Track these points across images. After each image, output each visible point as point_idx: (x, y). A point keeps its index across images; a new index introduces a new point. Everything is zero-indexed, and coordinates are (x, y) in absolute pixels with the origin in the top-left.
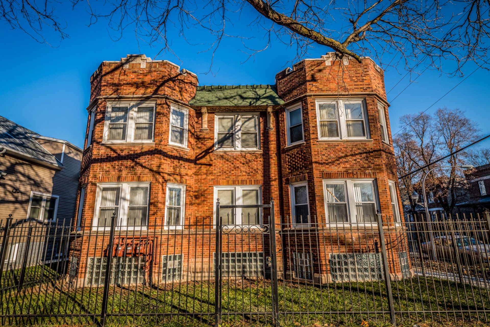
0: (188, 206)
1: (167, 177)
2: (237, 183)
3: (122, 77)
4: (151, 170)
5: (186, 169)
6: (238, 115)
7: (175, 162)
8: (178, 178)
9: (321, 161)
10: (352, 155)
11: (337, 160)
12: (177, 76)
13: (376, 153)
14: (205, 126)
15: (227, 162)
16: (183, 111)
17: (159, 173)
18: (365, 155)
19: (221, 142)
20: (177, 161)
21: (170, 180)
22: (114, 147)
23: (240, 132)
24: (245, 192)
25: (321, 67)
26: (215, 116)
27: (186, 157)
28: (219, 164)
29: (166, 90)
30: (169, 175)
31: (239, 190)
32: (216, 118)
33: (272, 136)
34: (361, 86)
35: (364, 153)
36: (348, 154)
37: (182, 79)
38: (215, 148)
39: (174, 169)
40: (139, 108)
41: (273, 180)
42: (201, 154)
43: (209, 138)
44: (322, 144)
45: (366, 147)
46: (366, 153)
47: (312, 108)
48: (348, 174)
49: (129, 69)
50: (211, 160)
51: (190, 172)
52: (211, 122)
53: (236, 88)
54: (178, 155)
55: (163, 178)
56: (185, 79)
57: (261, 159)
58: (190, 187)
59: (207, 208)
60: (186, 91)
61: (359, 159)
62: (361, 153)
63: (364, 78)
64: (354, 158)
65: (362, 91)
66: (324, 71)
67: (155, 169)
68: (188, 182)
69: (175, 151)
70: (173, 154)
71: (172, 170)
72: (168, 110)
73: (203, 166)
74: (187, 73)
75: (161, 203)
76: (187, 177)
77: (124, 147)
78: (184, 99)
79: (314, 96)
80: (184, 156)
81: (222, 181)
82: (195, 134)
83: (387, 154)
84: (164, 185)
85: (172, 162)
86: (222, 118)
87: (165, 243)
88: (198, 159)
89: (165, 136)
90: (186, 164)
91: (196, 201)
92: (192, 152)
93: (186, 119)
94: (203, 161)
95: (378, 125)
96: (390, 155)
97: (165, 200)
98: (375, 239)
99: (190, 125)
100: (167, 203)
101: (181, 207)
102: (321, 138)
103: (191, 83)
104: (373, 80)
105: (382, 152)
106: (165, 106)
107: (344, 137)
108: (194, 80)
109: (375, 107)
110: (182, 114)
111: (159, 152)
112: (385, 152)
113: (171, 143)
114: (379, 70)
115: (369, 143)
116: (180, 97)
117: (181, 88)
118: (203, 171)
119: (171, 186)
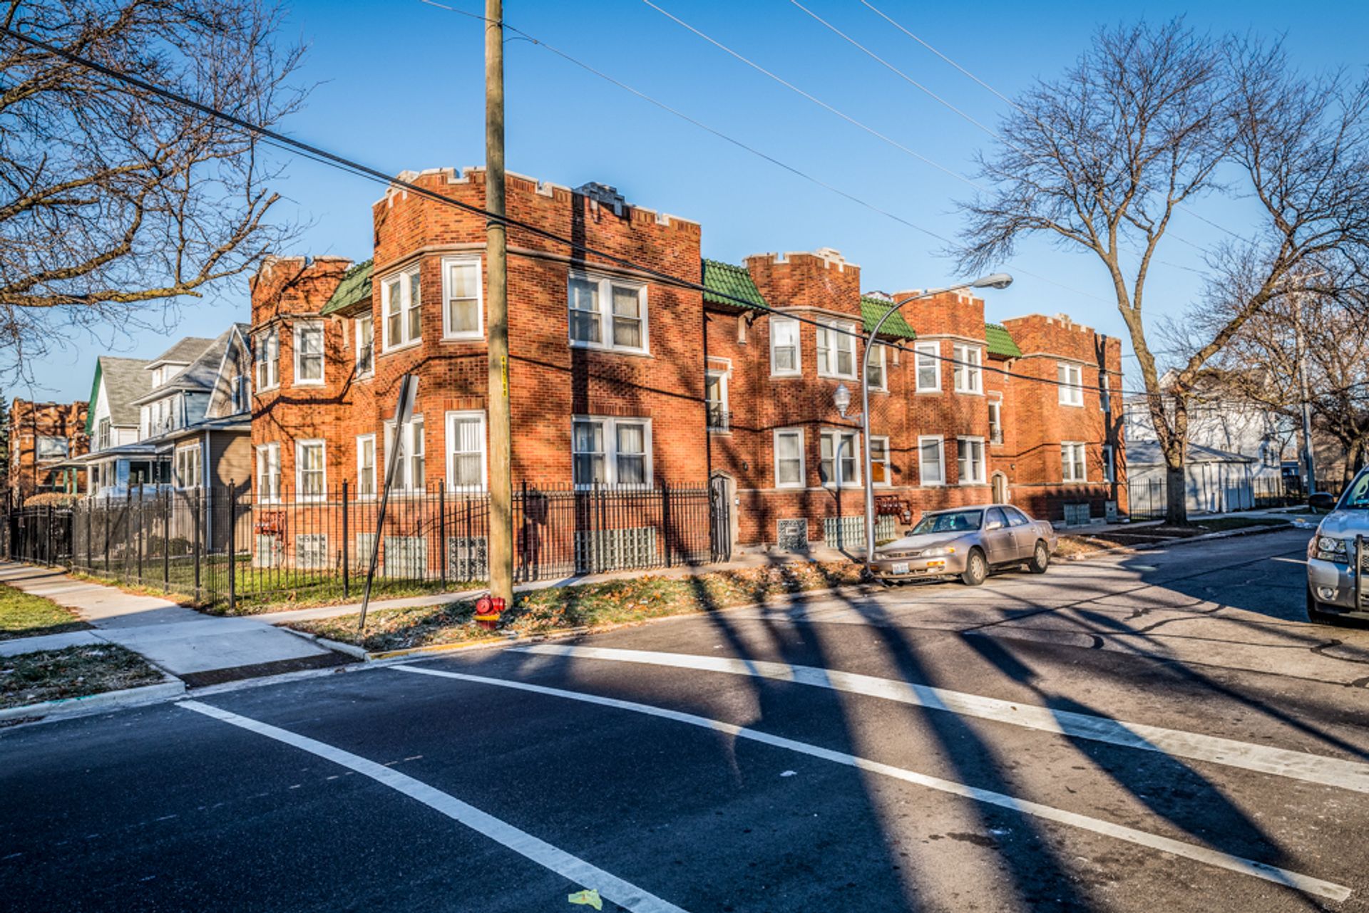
0: (329, 468)
1: (292, 431)
5: (321, 414)
7: (304, 409)
8: (309, 430)
9: (382, 389)
12: (299, 275)
13: (425, 366)
14: (346, 341)
15: (364, 397)
19: (364, 363)
20: (308, 406)
22: (263, 396)
26: (357, 320)
27: (322, 397)
28: (357, 401)
30: (296, 427)
32: (358, 323)
35: (415, 369)
36: (402, 374)
37: (309, 274)
38: (357, 375)
39: (303, 418)
42: (344, 387)
43: (351, 359)
44: (383, 361)
45: (417, 357)
47: (376, 297)
50: (353, 396)
51: (328, 419)
52: (352, 332)
54: (308, 397)
55: (287, 433)
56: (313, 273)
58: (331, 440)
60: (316, 293)
62: (412, 370)
63: (421, 218)
65: (417, 248)
66: (388, 221)
68: (327, 434)
69: (303, 393)
70: (300, 398)
73: (345, 406)
74: (317, 261)
76: (323, 427)
77: (267, 396)
78: (314, 308)
80: (318, 396)
81: (360, 428)
82: (335, 357)
83: (459, 360)
84: (290, 443)
85: (300, 410)
86: (364, 322)
87: (300, 518)
88: (343, 395)
89: (286, 375)
90: (323, 407)
91: (344, 460)
92: (332, 388)
93: (322, 337)
94: (346, 399)
95: (432, 310)
96: (473, 359)
97: (295, 463)
98: (417, 514)
99: (326, 345)
100: (301, 467)
101: (324, 470)
102: (386, 348)
103: (325, 275)
104: (432, 219)
105: (432, 362)
106: (285, 329)
107: (406, 342)
108: (330, 268)
109: (429, 276)
110: (317, 331)
111: (282, 399)
112: (451, 358)
113: (300, 382)
114: (467, 180)
115: (420, 349)
116: (306, 306)
117: (308, 291)
118: (347, 413)
119: (305, 443)
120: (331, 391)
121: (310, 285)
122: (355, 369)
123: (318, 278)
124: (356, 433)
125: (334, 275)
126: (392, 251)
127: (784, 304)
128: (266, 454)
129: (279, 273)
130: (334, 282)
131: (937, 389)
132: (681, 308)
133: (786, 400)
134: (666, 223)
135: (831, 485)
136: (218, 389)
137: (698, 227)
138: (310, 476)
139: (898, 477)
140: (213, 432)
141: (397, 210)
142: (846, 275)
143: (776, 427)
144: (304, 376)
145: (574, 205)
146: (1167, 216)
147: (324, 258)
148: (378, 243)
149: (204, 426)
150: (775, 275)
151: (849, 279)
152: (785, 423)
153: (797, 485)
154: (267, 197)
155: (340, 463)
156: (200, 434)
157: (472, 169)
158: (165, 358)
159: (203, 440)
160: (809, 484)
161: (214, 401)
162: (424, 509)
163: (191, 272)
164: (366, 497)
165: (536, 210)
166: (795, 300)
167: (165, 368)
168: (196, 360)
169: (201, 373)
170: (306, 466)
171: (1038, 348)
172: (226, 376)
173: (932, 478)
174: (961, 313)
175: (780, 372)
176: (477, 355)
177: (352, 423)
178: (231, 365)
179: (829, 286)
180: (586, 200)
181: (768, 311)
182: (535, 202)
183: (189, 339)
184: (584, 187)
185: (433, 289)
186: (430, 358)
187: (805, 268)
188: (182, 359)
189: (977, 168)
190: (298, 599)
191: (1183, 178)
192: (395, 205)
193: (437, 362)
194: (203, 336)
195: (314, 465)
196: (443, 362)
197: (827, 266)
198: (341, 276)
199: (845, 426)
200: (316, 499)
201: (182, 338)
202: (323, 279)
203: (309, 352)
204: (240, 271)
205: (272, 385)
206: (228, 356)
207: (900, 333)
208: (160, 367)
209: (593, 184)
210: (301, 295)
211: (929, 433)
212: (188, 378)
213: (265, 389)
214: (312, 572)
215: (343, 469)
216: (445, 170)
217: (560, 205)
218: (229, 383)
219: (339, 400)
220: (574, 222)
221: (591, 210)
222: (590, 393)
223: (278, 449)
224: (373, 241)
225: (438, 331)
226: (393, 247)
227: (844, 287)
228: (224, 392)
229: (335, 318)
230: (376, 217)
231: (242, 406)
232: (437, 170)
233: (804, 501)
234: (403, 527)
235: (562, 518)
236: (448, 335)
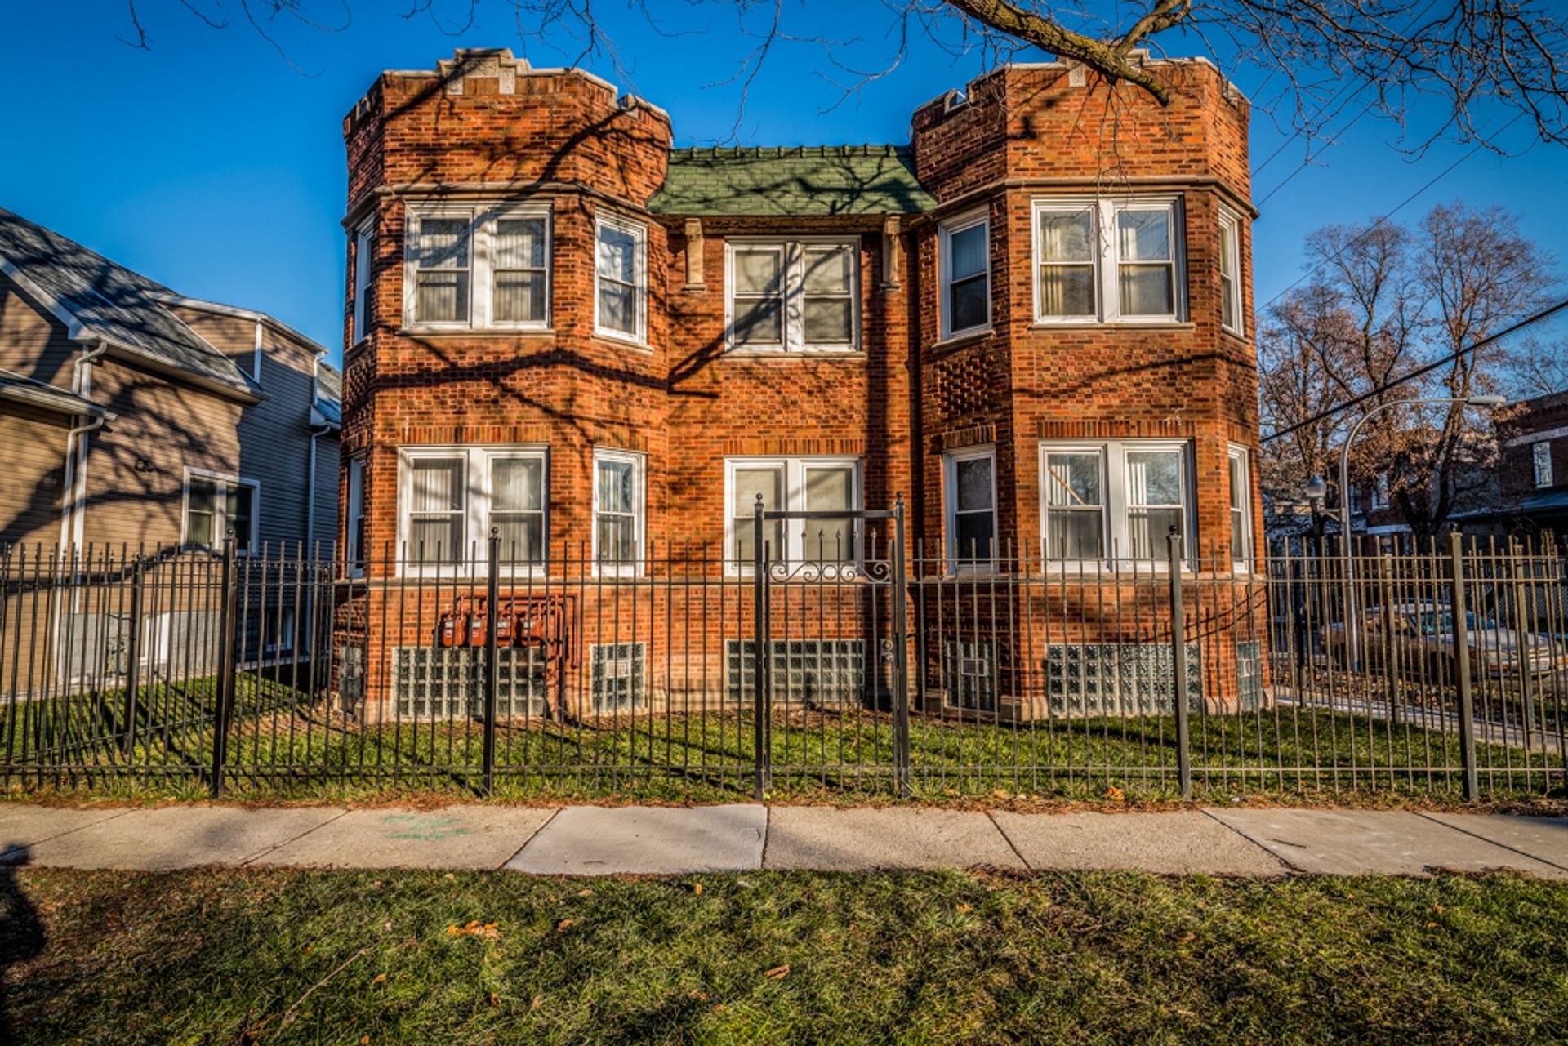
0: (654, 513)
1: (592, 430)
2: (790, 447)
3: (445, 125)
4: (548, 411)
5: (644, 406)
6: (795, 243)
7: (613, 388)
8: (624, 433)
9: (1039, 386)
10: (1129, 370)
11: (1085, 385)
12: (609, 120)
13: (1200, 363)
14: (697, 277)
15: (762, 388)
16: (632, 232)
17: (570, 419)
18: (1167, 369)
19: (745, 327)
20: (620, 384)
21: (600, 439)
22: (437, 343)
23: (801, 297)
24: (815, 475)
25: (1055, 92)
26: (727, 246)
27: (644, 372)
28: (738, 394)
29: (581, 167)
30: (598, 424)
31: (798, 471)
32: (730, 250)
33: (895, 309)
34: (1174, 157)
35: (1163, 364)
36: (1118, 367)
37: (626, 127)
38: (727, 346)
39: (611, 407)
40: (501, 223)
41: (895, 442)
42: (686, 362)
43: (709, 315)
44: (1045, 338)
45: (1173, 346)
46: (1171, 363)
47: (1021, 224)
48: (1113, 426)
49: (464, 98)
50: (716, 382)
51: (657, 417)
52: (714, 264)
53: (789, 154)
54: (621, 367)
55: (583, 432)
56: (633, 128)
57: (863, 380)
58: (658, 460)
59: (707, 519)
60: (637, 169)
61: (1148, 381)
62: (1155, 365)
63: (1186, 128)
64: (1135, 379)
65: (1175, 172)
66: (1064, 106)
67: (559, 407)
68: (652, 445)
69: (612, 355)
70: (607, 363)
71: (605, 409)
72: (589, 228)
73: (692, 399)
74: (641, 108)
75: (580, 503)
76: (647, 432)
77: (467, 344)
78: (634, 194)
79: (1027, 186)
80: (638, 370)
82: (666, 301)
83: (1235, 367)
85: (607, 388)
88: (684, 376)
89: (583, 310)
90: (646, 393)
92: (660, 357)
94: (695, 385)
96: (1244, 370)
97: (591, 496)
99: (652, 274)
103: (652, 141)
106: (583, 217)
111: (564, 358)
112: (1229, 360)
113: (603, 332)
116: (619, 185)
117: (623, 159)
119: (608, 457)
120: (658, 364)
121: (627, 149)
122: (721, 338)
123: (639, 140)
138: (610, 525)
147: (651, 107)
155: (681, 506)
177: (717, 432)
200: (627, 572)
202: (648, 147)
210: (611, 160)
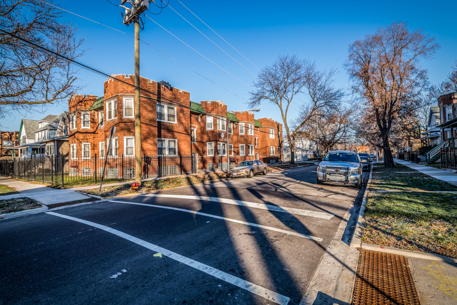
1: (81, 140)
2: (103, 140)
5: (89, 136)
8: (86, 140)
9: (106, 130)
11: (109, 129)
12: (83, 99)
14: (96, 117)
17: (78, 139)
19: (101, 123)
20: (85, 134)
26: (99, 112)
28: (99, 133)
29: (78, 107)
30: (82, 139)
34: (116, 92)
35: (115, 125)
37: (86, 99)
39: (84, 137)
42: (96, 129)
43: (97, 122)
44: (107, 123)
47: (105, 106)
51: (91, 137)
52: (98, 115)
54: (85, 132)
55: (79, 141)
58: (92, 143)
59: (98, 151)
60: (87, 104)
63: (117, 87)
65: (116, 94)
66: (108, 87)
69: (84, 130)
70: (83, 132)
72: (80, 115)
73: (96, 134)
76: (90, 140)
78: (87, 108)
80: (88, 132)
81: (100, 140)
82: (93, 121)
83: (127, 123)
84: (80, 144)
85: (83, 135)
86: (101, 113)
87: (83, 163)
88: (95, 131)
89: (79, 125)
90: (89, 134)
91: (96, 148)
92: (92, 129)
93: (89, 116)
94: (96, 132)
95: (120, 110)
96: (131, 123)
97: (81, 149)
98: (116, 162)
99: (90, 118)
100: (83, 150)
101: (90, 151)
102: (107, 120)
103: (90, 100)
104: (120, 87)
105: (120, 124)
106: (78, 114)
107: (113, 118)
108: (92, 98)
109: (119, 101)
110: (88, 114)
111: (77, 132)
112: (125, 123)
113: (83, 127)
114: (130, 78)
115: (117, 120)
116: (85, 108)
117: (85, 104)
118: (97, 136)
119: (85, 144)
120: (92, 130)
121: (86, 102)
122: (99, 125)
123: (88, 101)
124: (99, 141)
125: (93, 100)
126: (109, 95)
127: (209, 113)
128: (73, 146)
129: (77, 99)
130: (93, 102)
131: (244, 134)
132: (185, 112)
133: (210, 135)
134: (181, 92)
135: (220, 155)
136: (59, 129)
137: (189, 94)
138: (86, 152)
139: (235, 154)
140: (57, 140)
141: (111, 84)
142: (224, 107)
143: (207, 142)
144: (84, 126)
145: (158, 86)
146: (292, 98)
147: (90, 95)
148: (105, 92)
149: (55, 139)
150: (207, 106)
151: (225, 108)
152: (209, 141)
153: (212, 155)
154: (73, 78)
155: (95, 149)
156: (54, 141)
157: (131, 75)
158: (43, 120)
159: (54, 142)
160: (215, 155)
161: (58, 132)
162: (118, 161)
163: (50, 97)
164: (101, 158)
165: (148, 86)
166: (212, 112)
167: (43, 123)
168: (52, 121)
169: (54, 124)
170: (85, 150)
171: (265, 125)
172: (61, 125)
173: (242, 154)
174: (249, 117)
175: (208, 129)
176: (132, 122)
177: (98, 139)
178: (63, 123)
179: (220, 109)
180: (161, 85)
181: (206, 114)
182: (148, 85)
183: (50, 115)
184: (161, 82)
185: (120, 105)
186: (119, 123)
187: (214, 105)
188: (48, 120)
189: (253, 84)
190: (82, 184)
191: (295, 90)
192: (110, 83)
193: (121, 123)
194: (54, 114)
195: (87, 149)
196: (123, 124)
197: (219, 104)
198: (95, 100)
199: (223, 142)
200: (87, 158)
201: (48, 115)
202: (90, 101)
203: (85, 120)
204: (65, 97)
205: (75, 128)
206: (62, 120)
207: (236, 121)
208: (41, 122)
209: (163, 81)
210: (83, 105)
211: (242, 144)
212: (50, 125)
213: (73, 129)
214: (86, 177)
215: (95, 150)
216: (124, 75)
217: (154, 86)
218: (62, 128)
219: (94, 133)
220: (158, 90)
221: (162, 88)
222: (162, 132)
223: (76, 145)
224: (104, 92)
225: (122, 116)
226: (109, 94)
227: (223, 109)
228: (61, 130)
229: (93, 111)
230: (105, 86)
231: (66, 134)
232: (122, 75)
233: (214, 159)
234: (112, 165)
235: (155, 163)
236: (124, 117)
